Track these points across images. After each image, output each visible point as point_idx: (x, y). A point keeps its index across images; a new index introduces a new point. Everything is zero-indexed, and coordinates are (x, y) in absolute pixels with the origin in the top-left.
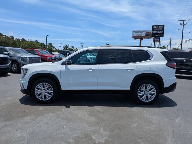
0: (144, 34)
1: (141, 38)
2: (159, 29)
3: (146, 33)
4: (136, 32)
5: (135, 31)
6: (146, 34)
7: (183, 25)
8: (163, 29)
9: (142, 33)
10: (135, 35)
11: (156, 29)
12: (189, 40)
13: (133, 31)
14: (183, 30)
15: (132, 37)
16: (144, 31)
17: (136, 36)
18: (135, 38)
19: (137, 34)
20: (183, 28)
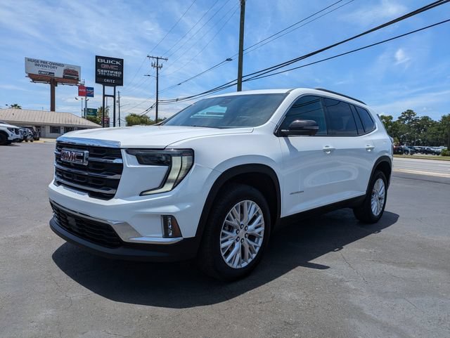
0: (59, 73)
1: (54, 82)
2: (112, 67)
3: (65, 70)
4: (36, 62)
5: (34, 61)
6: (66, 74)
7: (158, 67)
8: (121, 68)
9: (54, 67)
10: (36, 71)
11: (105, 66)
12: (177, 100)
13: (29, 60)
14: (157, 78)
15: (27, 75)
16: (59, 65)
17: (38, 73)
18: (35, 78)
19: (40, 68)
20: (157, 74)
